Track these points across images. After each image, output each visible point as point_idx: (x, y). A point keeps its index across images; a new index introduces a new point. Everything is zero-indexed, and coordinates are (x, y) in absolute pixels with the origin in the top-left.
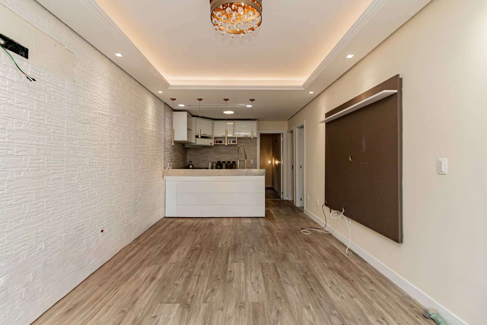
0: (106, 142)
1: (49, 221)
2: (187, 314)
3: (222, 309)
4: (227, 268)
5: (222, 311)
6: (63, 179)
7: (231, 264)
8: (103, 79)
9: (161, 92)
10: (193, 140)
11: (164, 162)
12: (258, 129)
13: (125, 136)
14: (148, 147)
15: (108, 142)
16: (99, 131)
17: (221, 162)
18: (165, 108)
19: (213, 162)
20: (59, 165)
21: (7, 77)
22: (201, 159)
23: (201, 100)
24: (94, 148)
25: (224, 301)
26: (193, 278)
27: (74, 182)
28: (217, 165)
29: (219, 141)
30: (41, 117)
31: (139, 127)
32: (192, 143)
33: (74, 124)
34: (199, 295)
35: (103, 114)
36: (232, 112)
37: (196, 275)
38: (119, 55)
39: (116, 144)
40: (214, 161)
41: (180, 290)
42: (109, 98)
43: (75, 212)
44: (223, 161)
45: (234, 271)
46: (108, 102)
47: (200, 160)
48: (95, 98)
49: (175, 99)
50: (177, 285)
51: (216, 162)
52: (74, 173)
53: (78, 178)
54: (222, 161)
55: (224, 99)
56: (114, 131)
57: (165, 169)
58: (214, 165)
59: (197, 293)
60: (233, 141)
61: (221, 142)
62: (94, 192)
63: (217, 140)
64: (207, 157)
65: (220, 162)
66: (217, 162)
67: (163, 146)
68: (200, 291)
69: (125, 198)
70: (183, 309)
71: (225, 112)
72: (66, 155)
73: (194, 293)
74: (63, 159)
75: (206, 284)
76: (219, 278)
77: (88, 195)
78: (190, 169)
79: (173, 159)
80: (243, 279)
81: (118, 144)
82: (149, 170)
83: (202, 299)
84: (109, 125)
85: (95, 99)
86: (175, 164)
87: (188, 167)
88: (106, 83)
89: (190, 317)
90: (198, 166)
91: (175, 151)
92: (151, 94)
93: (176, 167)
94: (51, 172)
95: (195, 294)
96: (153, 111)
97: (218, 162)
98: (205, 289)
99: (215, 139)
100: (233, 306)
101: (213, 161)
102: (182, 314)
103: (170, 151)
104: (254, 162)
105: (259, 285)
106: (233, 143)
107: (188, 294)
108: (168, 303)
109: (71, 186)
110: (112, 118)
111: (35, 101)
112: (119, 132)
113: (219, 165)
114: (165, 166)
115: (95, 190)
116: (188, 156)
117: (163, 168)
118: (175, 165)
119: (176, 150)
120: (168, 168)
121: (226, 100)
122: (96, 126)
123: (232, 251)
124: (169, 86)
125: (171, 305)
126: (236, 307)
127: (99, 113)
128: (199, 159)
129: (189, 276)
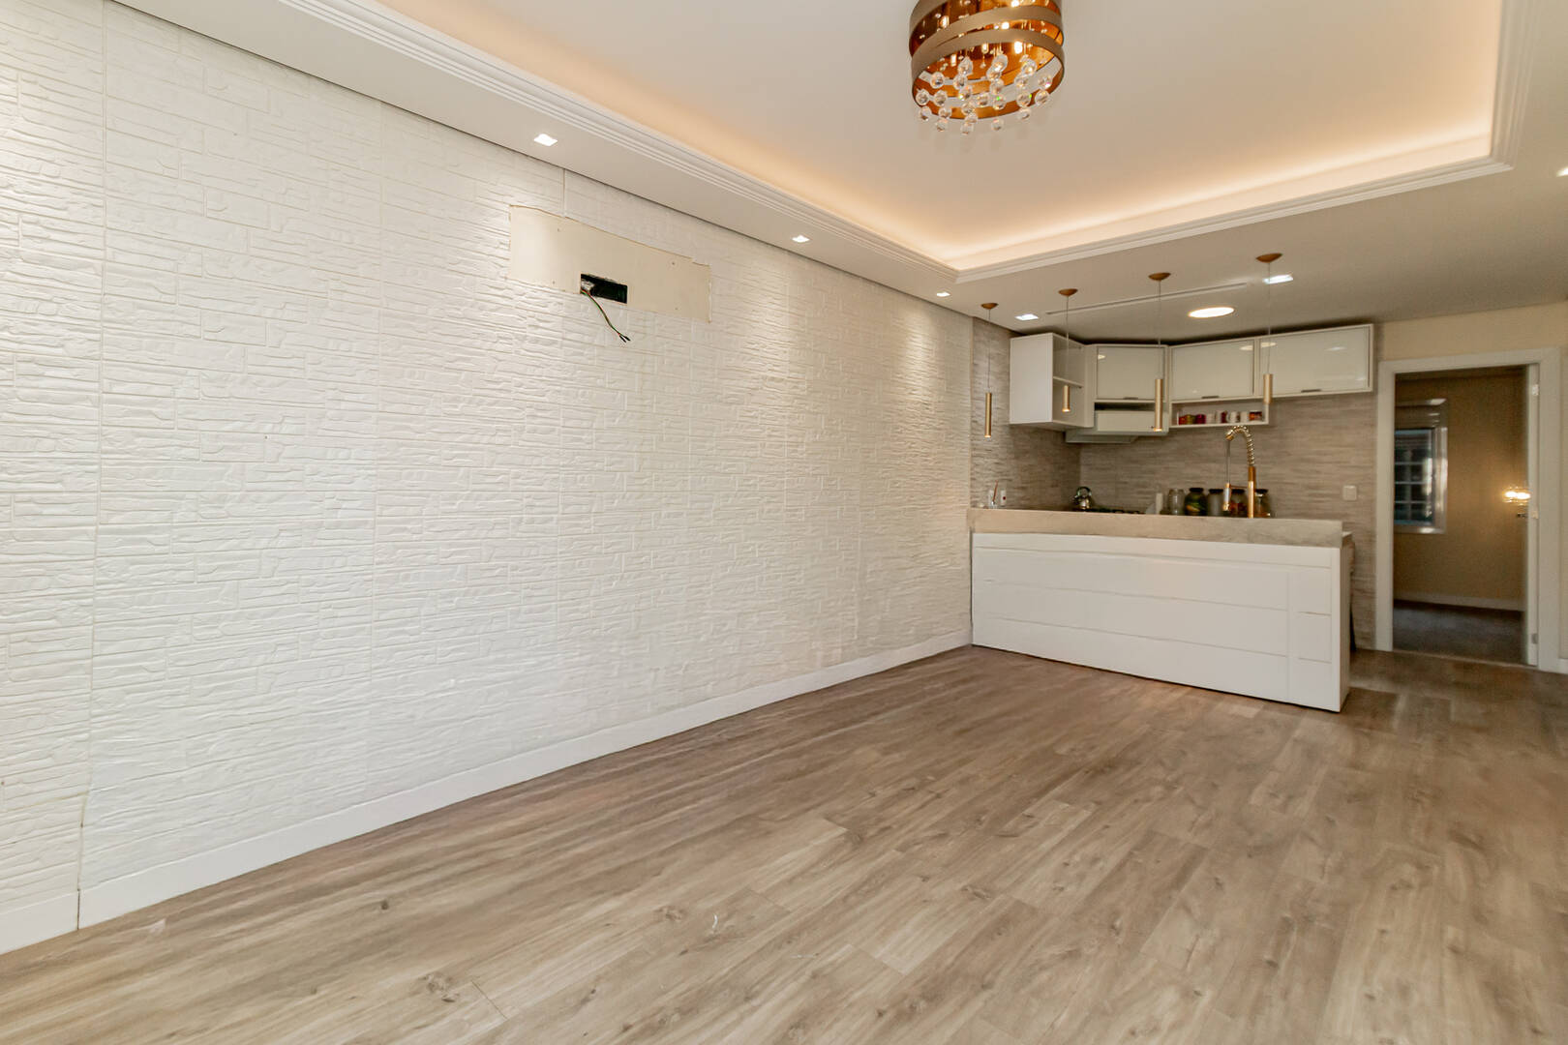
0: (782, 439)
1: (660, 592)
2: (845, 851)
3: (925, 879)
4: (1029, 804)
5: (924, 881)
6: (685, 515)
7: (1049, 800)
8: (775, 301)
9: (945, 294)
10: (1086, 419)
11: (972, 486)
12: (1377, 356)
13: (834, 422)
14: (910, 447)
15: (786, 440)
16: (764, 416)
17: (1206, 493)
18: (975, 334)
19: (1171, 491)
20: (677, 488)
21: (596, 342)
22: (1127, 480)
23: (1073, 292)
24: (751, 454)
25: (946, 866)
26: (919, 795)
27: (707, 524)
28: (1188, 500)
29: (1191, 418)
30: (646, 402)
31: (877, 397)
32: (1083, 428)
33: (707, 407)
34: (903, 832)
35: (773, 379)
36: (1228, 310)
37: (931, 792)
38: (801, 239)
39: (808, 444)
40: (1177, 488)
41: (871, 806)
42: (790, 339)
43: (709, 585)
44: (1214, 488)
45: (1041, 819)
46: (787, 350)
47: (1126, 483)
48: (753, 346)
49: (995, 305)
50: (873, 795)
51: (1182, 491)
52: (706, 505)
53: (715, 516)
54: (1207, 487)
55: (1151, 277)
56: (802, 412)
57: (974, 506)
58: (1176, 499)
59: (901, 827)
60: (1251, 413)
61: (1200, 419)
62: (750, 549)
63: (1183, 414)
64: (1153, 472)
65: (1198, 491)
66: (1187, 492)
67: (967, 442)
68: (911, 826)
69: (835, 572)
70: (846, 842)
71: (1197, 314)
72: (691, 469)
73: (894, 823)
74: (685, 478)
75: (935, 818)
76: (983, 818)
77: (738, 554)
78: (1082, 510)
79: (1010, 480)
80: (1046, 845)
81: (815, 442)
82: (914, 509)
83: (900, 842)
84: (789, 401)
85: (753, 349)
86: (1019, 494)
87: (1075, 507)
88: (783, 309)
89: (848, 860)
90: (1117, 504)
91: (1018, 455)
92: (921, 305)
93: (1023, 502)
94: (664, 500)
95: (895, 827)
96: (930, 348)
97: (1193, 490)
98: (926, 825)
99: (1174, 412)
100: (960, 886)
101: (1173, 487)
102: (837, 848)
103: (997, 455)
104: (1358, 492)
105: (1081, 877)
106: (1251, 419)
107: (880, 820)
108: (828, 819)
109: (701, 531)
110: (797, 383)
111: (637, 375)
112: (817, 413)
113: (1198, 503)
114: (974, 499)
115: (754, 545)
116: (1083, 469)
117: (968, 505)
118: (1022, 498)
119: (1027, 452)
120: (982, 506)
121: (1162, 276)
122: (755, 406)
123: (1087, 772)
124: (957, 277)
125: (829, 823)
126: (964, 889)
127: (765, 378)
128: (1121, 480)
129: (913, 789)
